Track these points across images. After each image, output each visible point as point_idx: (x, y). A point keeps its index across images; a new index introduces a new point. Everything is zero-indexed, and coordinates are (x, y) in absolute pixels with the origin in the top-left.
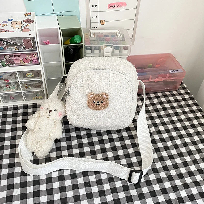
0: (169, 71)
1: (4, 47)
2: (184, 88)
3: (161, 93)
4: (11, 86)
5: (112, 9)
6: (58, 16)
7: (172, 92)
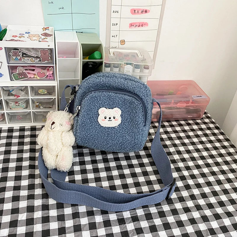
0: (193, 96)
1: (19, 58)
2: (208, 117)
3: (184, 121)
4: (20, 104)
5: (133, 28)
6: (76, 32)
7: (195, 121)
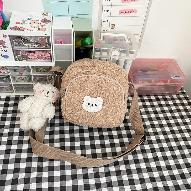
0: (171, 76)
1: (21, 44)
2: (183, 93)
3: (161, 96)
4: (24, 78)
5: (123, 15)
6: (72, 17)
7: (172, 96)
